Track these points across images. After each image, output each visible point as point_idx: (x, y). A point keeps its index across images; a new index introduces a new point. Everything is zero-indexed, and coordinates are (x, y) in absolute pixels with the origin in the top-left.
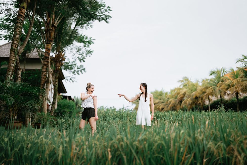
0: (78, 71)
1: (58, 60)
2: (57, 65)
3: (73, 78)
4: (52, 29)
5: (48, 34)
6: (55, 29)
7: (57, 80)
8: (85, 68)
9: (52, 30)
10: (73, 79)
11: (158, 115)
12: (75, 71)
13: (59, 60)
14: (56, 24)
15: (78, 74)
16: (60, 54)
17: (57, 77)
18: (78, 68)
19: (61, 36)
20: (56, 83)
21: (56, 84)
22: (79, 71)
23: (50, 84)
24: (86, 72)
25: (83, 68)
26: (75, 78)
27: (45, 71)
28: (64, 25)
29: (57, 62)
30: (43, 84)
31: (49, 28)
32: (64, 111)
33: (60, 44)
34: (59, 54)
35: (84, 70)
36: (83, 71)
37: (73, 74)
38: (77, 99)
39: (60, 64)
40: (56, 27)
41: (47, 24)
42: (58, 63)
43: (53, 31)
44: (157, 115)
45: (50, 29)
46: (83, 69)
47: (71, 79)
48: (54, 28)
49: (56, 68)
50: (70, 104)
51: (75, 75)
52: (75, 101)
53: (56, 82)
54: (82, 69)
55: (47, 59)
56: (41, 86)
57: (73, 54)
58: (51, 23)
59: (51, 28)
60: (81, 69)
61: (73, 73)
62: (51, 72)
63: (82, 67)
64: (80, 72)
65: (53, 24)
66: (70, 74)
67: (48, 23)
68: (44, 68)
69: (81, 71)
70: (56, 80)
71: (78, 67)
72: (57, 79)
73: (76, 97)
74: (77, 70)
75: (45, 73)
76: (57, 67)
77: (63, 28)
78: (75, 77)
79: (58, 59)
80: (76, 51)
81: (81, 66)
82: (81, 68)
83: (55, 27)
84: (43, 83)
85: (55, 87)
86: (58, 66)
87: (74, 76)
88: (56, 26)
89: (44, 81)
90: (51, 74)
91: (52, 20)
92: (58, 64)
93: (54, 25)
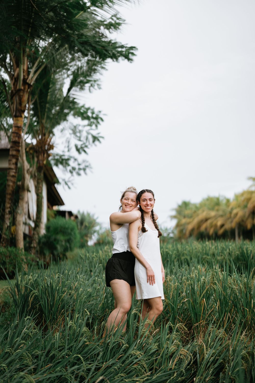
0: (80, 169)
2: (41, 158)
4: (24, 88)
5: (17, 99)
6: (29, 88)
9: (24, 91)
11: (245, 252)
12: (74, 169)
13: (43, 149)
14: (32, 78)
15: (79, 175)
16: (45, 139)
17: (40, 179)
18: (79, 165)
19: (45, 106)
21: (40, 191)
23: (26, 192)
27: (13, 168)
29: (40, 152)
31: (18, 88)
32: (55, 240)
33: (44, 121)
34: (43, 138)
37: (70, 175)
38: (83, 214)
40: (31, 86)
41: (14, 81)
42: (42, 155)
43: (25, 93)
44: (243, 251)
45: (20, 90)
48: (27, 87)
49: (39, 163)
52: (79, 217)
53: (40, 188)
57: (66, 140)
58: (20, 77)
59: (22, 88)
60: (86, 166)
61: (71, 172)
62: (28, 170)
64: (82, 172)
65: (25, 81)
66: (66, 174)
67: (15, 79)
68: (12, 162)
69: (84, 170)
70: (39, 184)
73: (81, 212)
74: (77, 167)
75: (14, 172)
79: (41, 148)
80: (72, 132)
82: (84, 164)
83: (29, 86)
85: (38, 197)
88: (32, 84)
89: (12, 187)
90: (28, 173)
91: (24, 72)
93: (28, 81)
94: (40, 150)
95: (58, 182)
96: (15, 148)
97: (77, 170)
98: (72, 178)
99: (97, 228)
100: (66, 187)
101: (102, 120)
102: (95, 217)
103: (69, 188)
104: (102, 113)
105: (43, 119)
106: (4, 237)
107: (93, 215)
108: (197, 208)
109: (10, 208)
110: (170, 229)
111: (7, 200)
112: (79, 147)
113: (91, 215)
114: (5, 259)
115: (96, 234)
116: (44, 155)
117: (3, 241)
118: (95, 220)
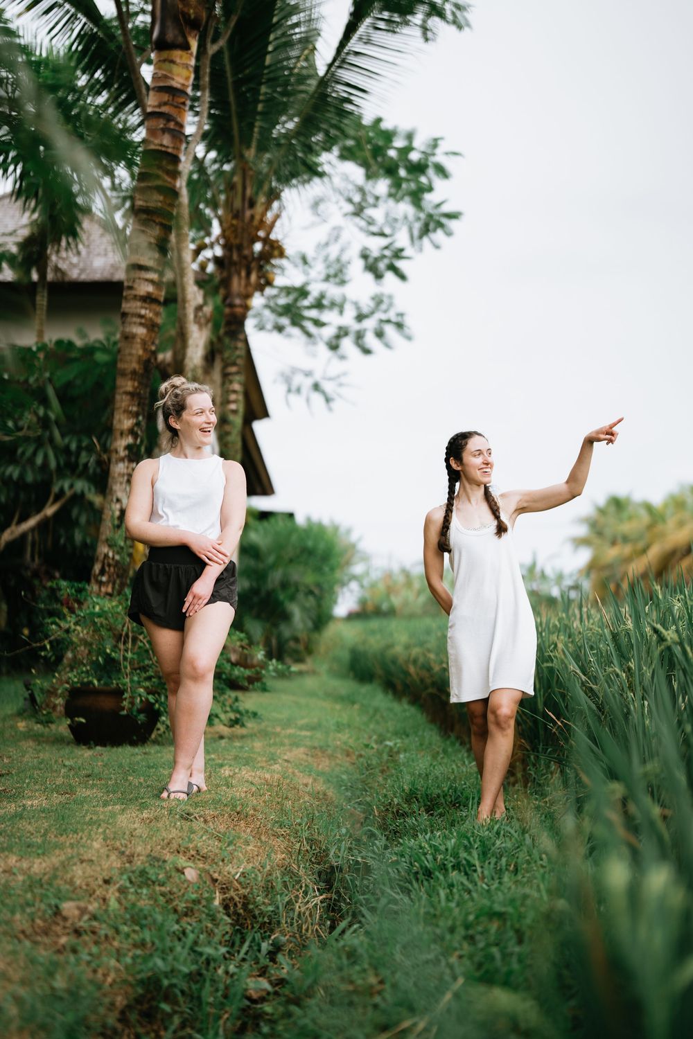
0: (363, 333)
2: (237, 285)
3: (330, 379)
7: (240, 383)
8: (401, 315)
10: (328, 387)
13: (246, 252)
15: (365, 351)
16: (252, 217)
17: (234, 364)
18: (360, 317)
20: (234, 402)
21: (233, 407)
22: (367, 330)
24: (409, 338)
25: (392, 315)
26: (343, 380)
27: (150, 263)
28: (275, 20)
29: (235, 264)
30: (135, 365)
33: (250, 153)
35: (399, 326)
36: (390, 330)
37: (330, 356)
39: (253, 277)
42: (243, 274)
46: (394, 319)
47: (316, 387)
49: (231, 306)
50: (310, 544)
51: (343, 357)
53: (233, 397)
54: (388, 321)
55: (168, 173)
56: (120, 381)
60: (384, 321)
61: (334, 346)
62: (199, 308)
63: (384, 307)
64: (372, 340)
66: (314, 355)
69: (380, 334)
70: (231, 382)
71: (358, 308)
72: (237, 378)
74: (353, 326)
75: (152, 282)
76: (238, 301)
77: (272, 37)
78: (345, 374)
79: (240, 248)
80: (349, 208)
81: (378, 301)
82: (377, 315)
84: (139, 362)
85: (227, 428)
86: (242, 289)
87: (336, 367)
89: (144, 343)
90: (197, 320)
92: (243, 282)
94: (235, 257)
95: (265, 414)
96: (158, 177)
99: (358, 569)
101: (441, 171)
102: (354, 537)
103: (328, 401)
104: (443, 147)
105: (249, 147)
106: (106, 556)
107: (349, 531)
108: (655, 516)
109: (132, 432)
110: (571, 575)
111: (122, 401)
112: (375, 254)
113: (342, 530)
114: (115, 648)
115: (354, 585)
116: (249, 274)
117: (102, 572)
118: (353, 546)
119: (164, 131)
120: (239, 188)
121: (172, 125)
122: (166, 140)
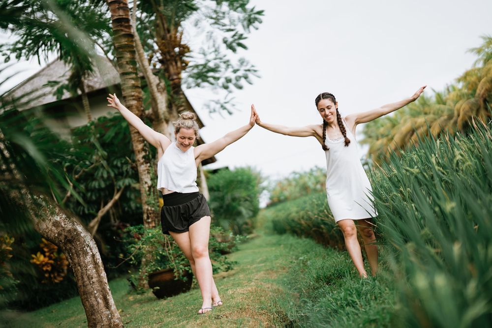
0: (238, 78)
1: (170, 56)
2: (172, 69)
8: (254, 66)
10: (228, 107)
12: (229, 81)
13: (172, 54)
15: (240, 88)
16: (171, 37)
18: (234, 71)
22: (240, 77)
24: (260, 78)
25: (249, 67)
27: (130, 70)
29: (169, 60)
35: (255, 71)
36: (251, 76)
37: (225, 91)
39: (179, 64)
42: (174, 64)
46: (251, 69)
47: (222, 107)
49: (173, 80)
51: (230, 92)
54: (249, 70)
55: (126, 27)
57: (207, 36)
60: (246, 71)
61: (226, 88)
62: (158, 85)
63: (245, 63)
64: (243, 82)
66: (217, 93)
69: (246, 77)
74: (233, 76)
75: (133, 79)
76: (175, 77)
78: (234, 99)
79: (169, 52)
80: (212, 21)
82: (243, 68)
86: (175, 71)
89: (137, 107)
90: (159, 91)
92: (175, 68)
94: (168, 57)
95: (203, 125)
96: (122, 30)
97: (234, 81)
98: (231, 96)
100: (225, 112)
103: (230, 113)
105: (160, 6)
106: (148, 210)
109: (143, 150)
111: (135, 137)
112: (230, 40)
114: (163, 250)
115: (265, 192)
116: (176, 63)
117: (148, 218)
118: (259, 174)
119: (119, 9)
120: (161, 25)
121: (122, 5)
122: (121, 13)
